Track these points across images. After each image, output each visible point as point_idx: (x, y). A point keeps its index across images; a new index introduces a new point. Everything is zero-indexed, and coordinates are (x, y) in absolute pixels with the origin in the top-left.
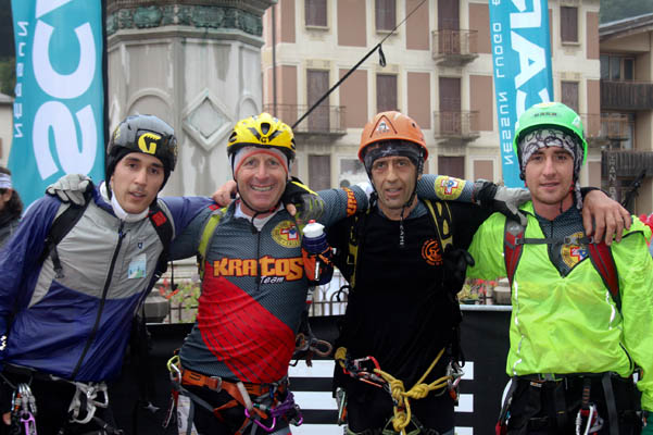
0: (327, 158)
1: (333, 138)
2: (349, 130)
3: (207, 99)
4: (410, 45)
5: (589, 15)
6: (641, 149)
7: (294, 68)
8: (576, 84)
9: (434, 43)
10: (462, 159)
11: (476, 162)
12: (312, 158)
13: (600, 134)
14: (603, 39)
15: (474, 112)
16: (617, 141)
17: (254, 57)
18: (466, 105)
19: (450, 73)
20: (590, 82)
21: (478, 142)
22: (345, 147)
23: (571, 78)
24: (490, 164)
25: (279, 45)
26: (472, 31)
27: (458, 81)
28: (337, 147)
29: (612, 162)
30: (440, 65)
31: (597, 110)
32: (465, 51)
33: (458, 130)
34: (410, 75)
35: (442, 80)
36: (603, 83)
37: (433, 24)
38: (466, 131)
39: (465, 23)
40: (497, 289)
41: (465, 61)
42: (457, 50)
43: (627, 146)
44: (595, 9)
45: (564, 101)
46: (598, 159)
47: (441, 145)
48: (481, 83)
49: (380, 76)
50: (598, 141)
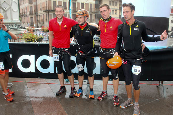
3: (5, 1)
7: (51, 1)
8: (92, 4)
12: (54, 14)
13: (95, 11)
15: (78, 8)
16: (97, 12)
18: (76, 6)
19: (74, 2)
20: (94, 4)
23: (91, 3)
27: (75, 3)
29: (97, 15)
31: (95, 8)
33: (75, 10)
34: (68, 2)
35: (73, 3)
36: (96, 4)
38: (76, 10)
43: (99, 13)
45: (90, 6)
46: (95, 15)
47: (73, 12)
48: (79, 3)
49: (64, 2)
50: (95, 12)
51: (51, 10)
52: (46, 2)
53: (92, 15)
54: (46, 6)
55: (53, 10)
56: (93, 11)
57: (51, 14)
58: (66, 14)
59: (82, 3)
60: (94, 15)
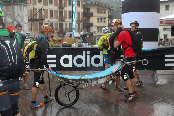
0: (42, 23)
1: (43, 20)
2: (45, 19)
3: (18, 14)
4: (55, 6)
5: (81, 2)
6: (89, 22)
7: (36, 9)
8: (80, 12)
9: (58, 5)
10: (63, 23)
11: (65, 24)
12: (40, 23)
14: (84, 6)
15: (65, 16)
16: (85, 21)
17: (26, 8)
18: (63, 15)
19: (61, 10)
20: (82, 12)
21: (65, 21)
22: (45, 21)
24: (67, 24)
25: (34, 5)
26: (64, 4)
27: (62, 11)
28: (44, 21)
29: (85, 24)
30: (60, 9)
31: (83, 16)
32: (63, 7)
34: (55, 10)
35: (59, 11)
37: (58, 2)
38: (63, 19)
39: (63, 3)
40: (63, 44)
41: (63, 8)
42: (62, 6)
43: (87, 22)
44: (82, 1)
45: (78, 15)
46: (83, 24)
47: (60, 21)
48: (66, 12)
49: (50, 10)
50: (83, 21)
51: (37, 19)
52: (31, 10)
53: (80, 24)
54: (30, 14)
55: (38, 19)
56: (81, 20)
57: (37, 23)
58: (53, 23)
59: (69, 12)
60: (81, 24)
